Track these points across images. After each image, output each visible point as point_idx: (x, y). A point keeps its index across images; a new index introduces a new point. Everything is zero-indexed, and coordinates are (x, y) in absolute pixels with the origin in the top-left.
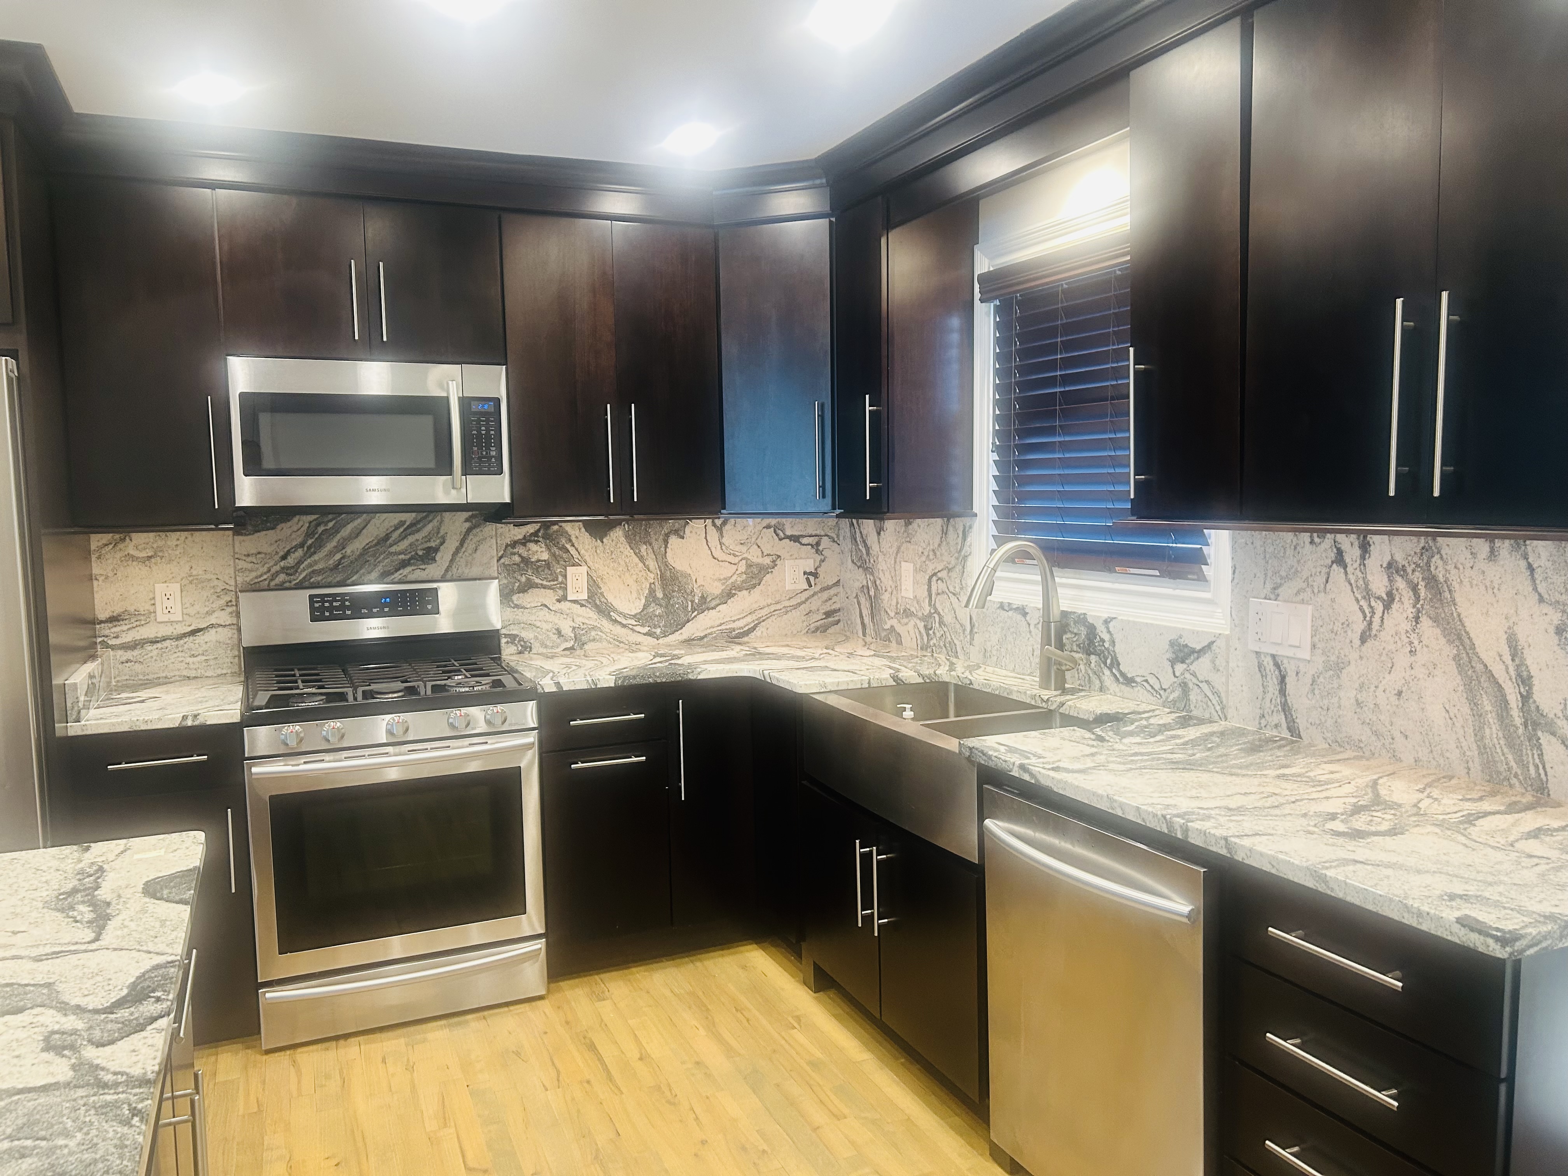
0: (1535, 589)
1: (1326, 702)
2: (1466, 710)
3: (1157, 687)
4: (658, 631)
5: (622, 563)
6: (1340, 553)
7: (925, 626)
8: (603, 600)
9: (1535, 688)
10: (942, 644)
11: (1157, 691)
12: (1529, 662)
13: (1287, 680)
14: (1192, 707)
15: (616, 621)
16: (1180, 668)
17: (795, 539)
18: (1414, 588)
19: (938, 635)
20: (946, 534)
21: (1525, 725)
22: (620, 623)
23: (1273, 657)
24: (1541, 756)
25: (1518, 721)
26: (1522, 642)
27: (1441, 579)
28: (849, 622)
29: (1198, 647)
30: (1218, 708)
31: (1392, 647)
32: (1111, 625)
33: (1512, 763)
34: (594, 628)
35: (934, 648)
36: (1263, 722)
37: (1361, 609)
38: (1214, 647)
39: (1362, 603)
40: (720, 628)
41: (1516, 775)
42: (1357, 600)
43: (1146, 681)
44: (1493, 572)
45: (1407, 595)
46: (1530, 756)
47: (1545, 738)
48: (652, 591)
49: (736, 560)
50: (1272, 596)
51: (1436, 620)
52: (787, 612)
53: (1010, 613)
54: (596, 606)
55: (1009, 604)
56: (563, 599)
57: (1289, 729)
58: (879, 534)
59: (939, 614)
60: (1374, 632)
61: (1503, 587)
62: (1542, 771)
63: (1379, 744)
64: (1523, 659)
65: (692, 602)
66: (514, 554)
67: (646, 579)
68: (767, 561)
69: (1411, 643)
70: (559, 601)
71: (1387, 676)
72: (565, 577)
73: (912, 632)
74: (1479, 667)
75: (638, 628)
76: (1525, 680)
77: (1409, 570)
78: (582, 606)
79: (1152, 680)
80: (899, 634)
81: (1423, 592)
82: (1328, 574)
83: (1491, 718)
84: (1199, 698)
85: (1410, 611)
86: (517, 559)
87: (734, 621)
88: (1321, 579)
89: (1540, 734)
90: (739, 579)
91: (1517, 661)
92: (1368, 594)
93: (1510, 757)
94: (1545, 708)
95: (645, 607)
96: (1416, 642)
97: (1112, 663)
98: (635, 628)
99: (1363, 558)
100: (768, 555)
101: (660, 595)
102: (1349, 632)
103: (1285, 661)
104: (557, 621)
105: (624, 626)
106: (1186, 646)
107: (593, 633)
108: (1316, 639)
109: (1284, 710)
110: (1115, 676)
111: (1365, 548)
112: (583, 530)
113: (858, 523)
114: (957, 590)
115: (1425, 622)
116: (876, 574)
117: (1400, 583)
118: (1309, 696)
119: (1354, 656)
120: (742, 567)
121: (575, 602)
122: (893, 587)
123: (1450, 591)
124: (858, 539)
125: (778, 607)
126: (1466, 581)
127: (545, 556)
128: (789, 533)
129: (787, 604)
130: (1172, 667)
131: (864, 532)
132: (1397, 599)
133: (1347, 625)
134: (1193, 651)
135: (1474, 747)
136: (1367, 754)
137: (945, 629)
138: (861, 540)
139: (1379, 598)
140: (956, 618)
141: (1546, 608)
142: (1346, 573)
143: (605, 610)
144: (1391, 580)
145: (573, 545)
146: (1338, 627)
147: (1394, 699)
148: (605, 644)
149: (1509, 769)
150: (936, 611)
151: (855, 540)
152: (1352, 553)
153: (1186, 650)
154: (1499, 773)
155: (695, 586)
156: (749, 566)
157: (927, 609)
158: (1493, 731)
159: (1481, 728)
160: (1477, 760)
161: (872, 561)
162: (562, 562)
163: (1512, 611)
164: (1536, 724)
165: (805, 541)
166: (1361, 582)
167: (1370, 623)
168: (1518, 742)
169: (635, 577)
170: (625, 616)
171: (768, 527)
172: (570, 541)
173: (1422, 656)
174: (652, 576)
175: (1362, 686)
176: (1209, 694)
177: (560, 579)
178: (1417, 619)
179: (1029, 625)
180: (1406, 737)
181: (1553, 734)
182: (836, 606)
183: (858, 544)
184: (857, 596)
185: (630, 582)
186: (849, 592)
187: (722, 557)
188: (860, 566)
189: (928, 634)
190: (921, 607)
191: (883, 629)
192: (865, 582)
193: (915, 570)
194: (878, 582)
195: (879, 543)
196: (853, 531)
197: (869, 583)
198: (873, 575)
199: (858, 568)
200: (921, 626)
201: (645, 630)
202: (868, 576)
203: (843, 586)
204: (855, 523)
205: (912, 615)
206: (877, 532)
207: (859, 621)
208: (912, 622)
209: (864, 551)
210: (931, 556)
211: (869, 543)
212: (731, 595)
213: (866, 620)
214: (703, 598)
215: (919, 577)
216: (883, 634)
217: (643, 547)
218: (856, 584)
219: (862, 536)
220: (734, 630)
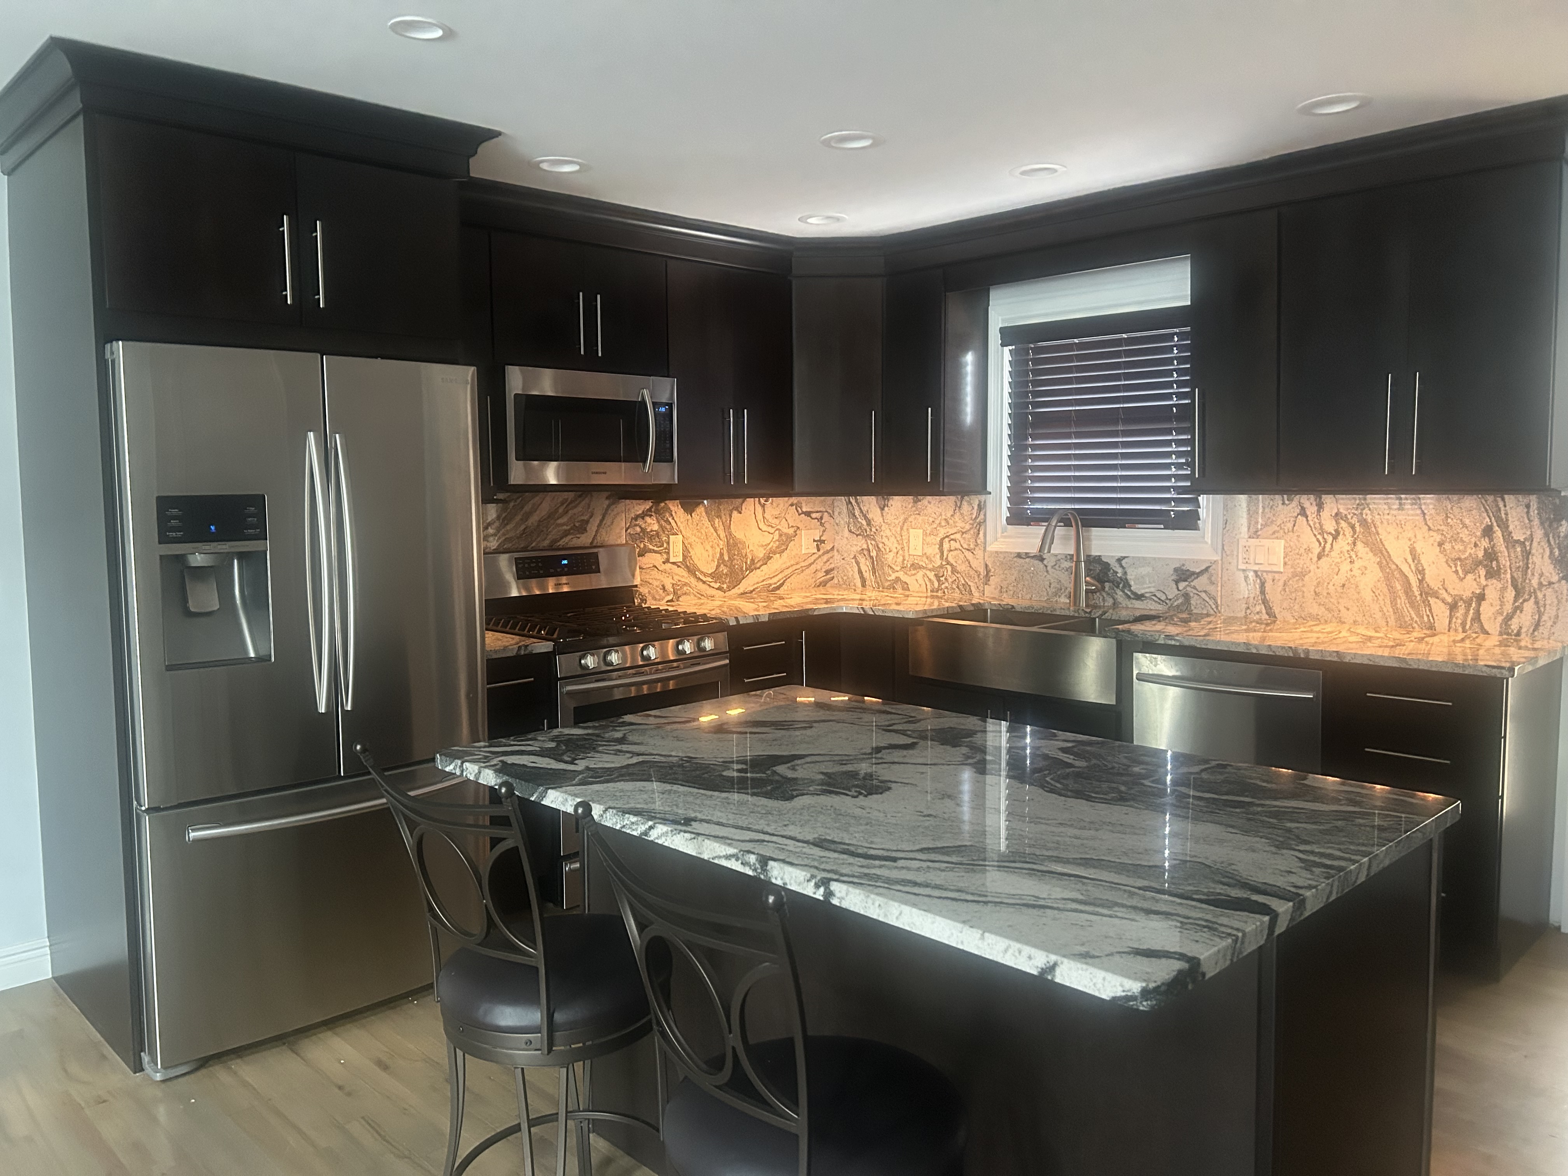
0: (1426, 524)
1: (1294, 595)
2: (1385, 590)
3: (1163, 598)
4: (725, 586)
5: (704, 533)
6: (1303, 509)
7: (936, 575)
8: (691, 562)
9: (1426, 576)
10: (954, 586)
11: (1163, 601)
12: (1423, 562)
13: (1266, 585)
14: (1193, 608)
15: (699, 579)
16: (1182, 585)
17: (808, 514)
18: (1353, 527)
19: (950, 580)
20: (960, 507)
21: (1421, 595)
22: (702, 580)
23: (1256, 572)
24: (1430, 610)
25: (1417, 593)
26: (1419, 550)
27: (1370, 521)
28: (845, 578)
29: (1198, 571)
30: (1214, 606)
31: (1339, 560)
32: (1123, 562)
33: (1414, 616)
34: (686, 584)
35: (946, 590)
36: (1249, 612)
37: (1318, 540)
38: (1210, 570)
39: (1319, 537)
40: (762, 584)
41: (1416, 622)
42: (1315, 535)
43: (1155, 595)
44: (1401, 516)
45: (1348, 531)
46: (1425, 611)
47: (1432, 600)
48: (722, 554)
49: (772, 530)
50: (1255, 536)
51: (1366, 544)
52: (803, 571)
53: (1027, 560)
54: (687, 567)
55: (1026, 553)
56: (667, 561)
57: (1267, 613)
58: (882, 509)
59: (952, 565)
60: (1326, 553)
61: (1407, 524)
62: (1431, 618)
63: (1330, 615)
64: (1419, 561)
65: (746, 563)
66: (636, 525)
67: (718, 545)
68: (791, 531)
69: (1350, 557)
70: (664, 563)
71: (1336, 577)
72: (668, 543)
73: (921, 581)
74: (1394, 567)
75: (712, 584)
76: (1421, 572)
77: (1349, 517)
78: (679, 566)
79: (1159, 595)
80: (905, 583)
81: (1358, 529)
82: (1295, 521)
83: (1401, 593)
84: (1198, 602)
85: (1350, 540)
86: (638, 529)
87: (771, 578)
88: (1290, 525)
89: (1429, 598)
90: (775, 545)
91: (1416, 562)
92: (1322, 532)
93: (1412, 613)
94: (1432, 585)
95: (718, 566)
96: (1354, 557)
97: (1124, 587)
98: (711, 584)
99: (1319, 511)
100: (792, 527)
101: (726, 558)
102: (1310, 554)
103: (1264, 574)
104: (662, 579)
105: (704, 582)
106: (1188, 570)
107: (685, 588)
108: (1286, 560)
109: (1263, 603)
110: (1127, 594)
111: (1320, 506)
112: (680, 506)
113: (856, 501)
114: (972, 546)
115: (1360, 545)
116: (878, 538)
117: (1343, 524)
118: (1282, 593)
119: (1313, 567)
120: (776, 537)
121: (674, 563)
122: (899, 548)
123: (1375, 527)
124: (857, 514)
125: (798, 566)
126: (1385, 522)
127: (656, 527)
128: (804, 510)
129: (803, 564)
130: (1177, 585)
131: (864, 509)
132: (1341, 533)
133: (1308, 550)
134: (1193, 573)
135: (1391, 610)
136: (1322, 621)
137: (959, 575)
138: (861, 515)
139: (1330, 533)
140: (970, 567)
141: (1432, 533)
142: (1307, 521)
143: (692, 570)
144: (1337, 523)
145: (673, 519)
146: (1302, 551)
147: (1340, 590)
148: (692, 596)
149: (1412, 619)
150: (948, 563)
151: (854, 515)
152: (1311, 510)
153: (1188, 573)
154: (1406, 622)
155: (748, 551)
156: (780, 535)
158: (1402, 602)
159: (1395, 599)
160: (1393, 617)
161: (874, 530)
162: (666, 532)
163: (1413, 536)
164: (1427, 594)
165: (814, 515)
166: (1317, 525)
167: (1324, 548)
168: (1416, 604)
169: (711, 543)
170: (705, 575)
171: (792, 505)
172: (672, 515)
173: (1358, 564)
174: (721, 543)
175: (1319, 583)
176: (1207, 599)
177: (665, 545)
178: (1354, 544)
179: (1046, 566)
180: (1348, 609)
181: (1438, 598)
182: (832, 566)
183: (857, 518)
184: (855, 557)
185: (708, 547)
186: (845, 555)
187: (764, 528)
188: (860, 535)
189: (939, 581)
190: (931, 561)
191: (887, 580)
192: (865, 546)
193: (925, 534)
194: (881, 545)
195: (883, 516)
196: (850, 506)
197: (870, 547)
198: (874, 540)
199: (857, 535)
200: (931, 575)
201: (717, 585)
202: (869, 542)
203: (838, 551)
204: (853, 501)
205: (921, 567)
206: (880, 507)
207: (857, 576)
208: (921, 573)
209: (864, 522)
210: (943, 523)
211: (870, 516)
212: (770, 558)
213: (866, 575)
214: (752, 560)
215: (928, 539)
216: (887, 584)
217: (717, 520)
218: (855, 549)
219: (862, 512)
220: (771, 585)
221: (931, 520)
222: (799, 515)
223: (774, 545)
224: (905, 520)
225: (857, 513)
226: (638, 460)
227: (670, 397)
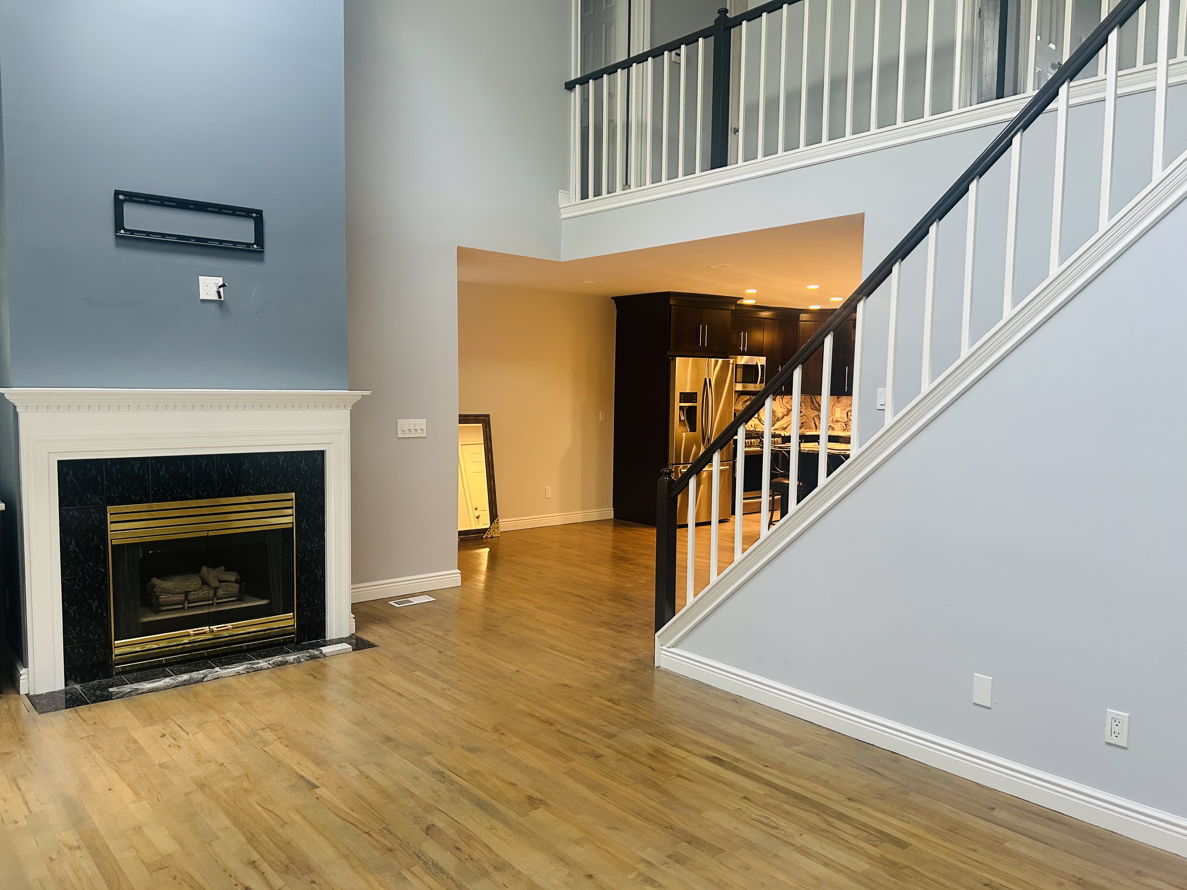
7: (845, 424)
34: (758, 425)
40: (781, 426)
49: (785, 407)
54: (759, 419)
65: (776, 418)
68: (790, 408)
73: (839, 426)
87: (784, 424)
120: (786, 410)
124: (814, 402)
131: (818, 401)
151: (813, 403)
155: (777, 414)
156: (787, 409)
157: (846, 420)
182: (804, 421)
184: (813, 418)
186: (809, 417)
187: (782, 406)
189: (846, 426)
190: (843, 419)
192: (817, 414)
193: (842, 410)
200: (844, 424)
203: (806, 416)
204: (813, 397)
205: (839, 421)
207: (814, 425)
208: (839, 423)
209: (817, 405)
210: (849, 406)
212: (783, 417)
214: (778, 418)
215: (843, 411)
219: (816, 401)
220: (783, 427)
221: (844, 405)
223: (785, 413)
224: (834, 405)
226: (756, 383)
227: (764, 363)
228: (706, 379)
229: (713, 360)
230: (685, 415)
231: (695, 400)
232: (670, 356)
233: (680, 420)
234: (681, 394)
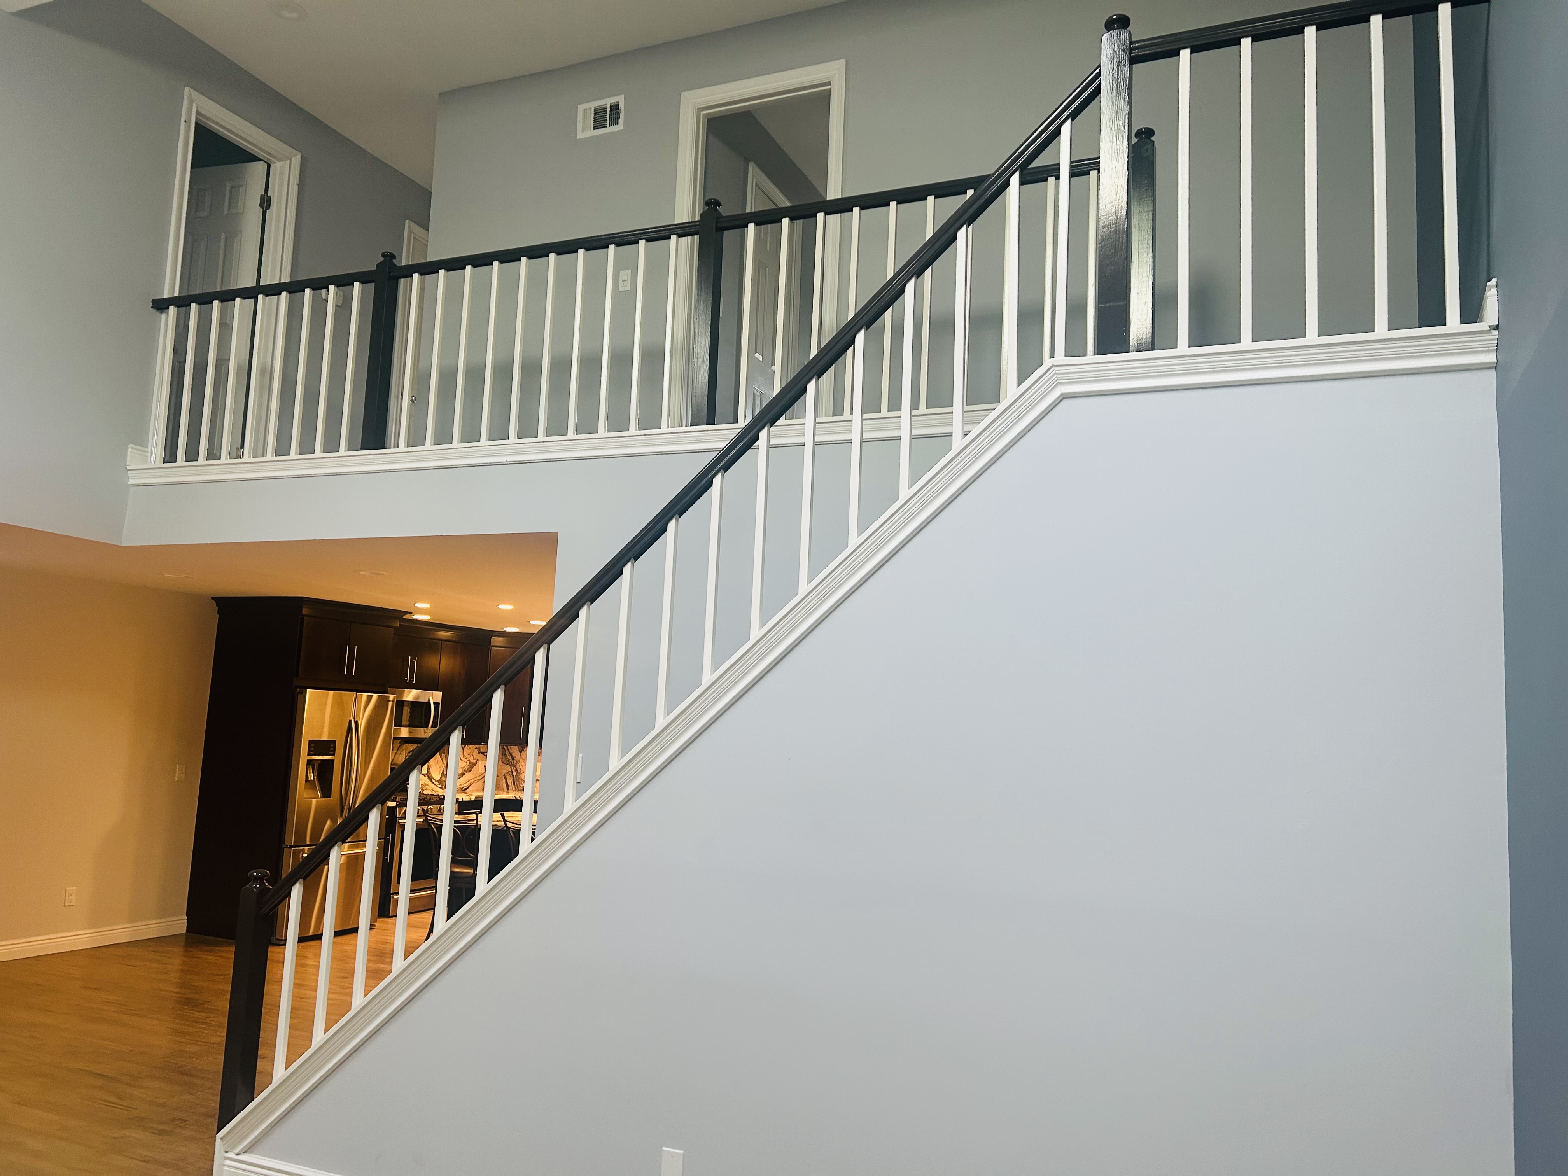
5: (437, 760)
8: (430, 774)
17: (483, 753)
22: (434, 783)
28: (498, 786)
34: (427, 785)
40: (460, 786)
48: (443, 771)
49: (466, 760)
52: (478, 782)
54: (428, 776)
58: (521, 752)
67: (442, 766)
68: (474, 761)
75: (438, 786)
78: (425, 776)
87: (464, 784)
95: (441, 777)
100: (475, 759)
101: (445, 773)
105: (435, 784)
107: (427, 787)
113: (507, 748)
116: (517, 766)
120: (468, 764)
121: (423, 774)
125: (476, 779)
128: (481, 751)
129: (479, 778)
131: (511, 752)
151: (505, 754)
156: (470, 763)
161: (515, 762)
170: (435, 780)
171: (476, 748)
183: (507, 756)
184: (504, 775)
185: (438, 767)
187: (463, 759)
188: (508, 764)
191: (521, 787)
192: (510, 770)
194: (518, 770)
195: (521, 755)
196: (503, 750)
197: (513, 770)
198: (516, 767)
199: (506, 765)
201: (440, 786)
202: (513, 768)
204: (505, 748)
206: (520, 751)
209: (511, 758)
211: (514, 755)
212: (464, 774)
213: (509, 784)
216: (520, 789)
217: (443, 755)
218: (505, 771)
220: (463, 787)
222: (479, 753)
223: (466, 768)
225: (507, 754)
226: (427, 727)
227: (439, 700)
228: (350, 721)
229: (365, 695)
230: (316, 774)
231: (332, 751)
232: (297, 687)
233: (307, 781)
234: (311, 742)
